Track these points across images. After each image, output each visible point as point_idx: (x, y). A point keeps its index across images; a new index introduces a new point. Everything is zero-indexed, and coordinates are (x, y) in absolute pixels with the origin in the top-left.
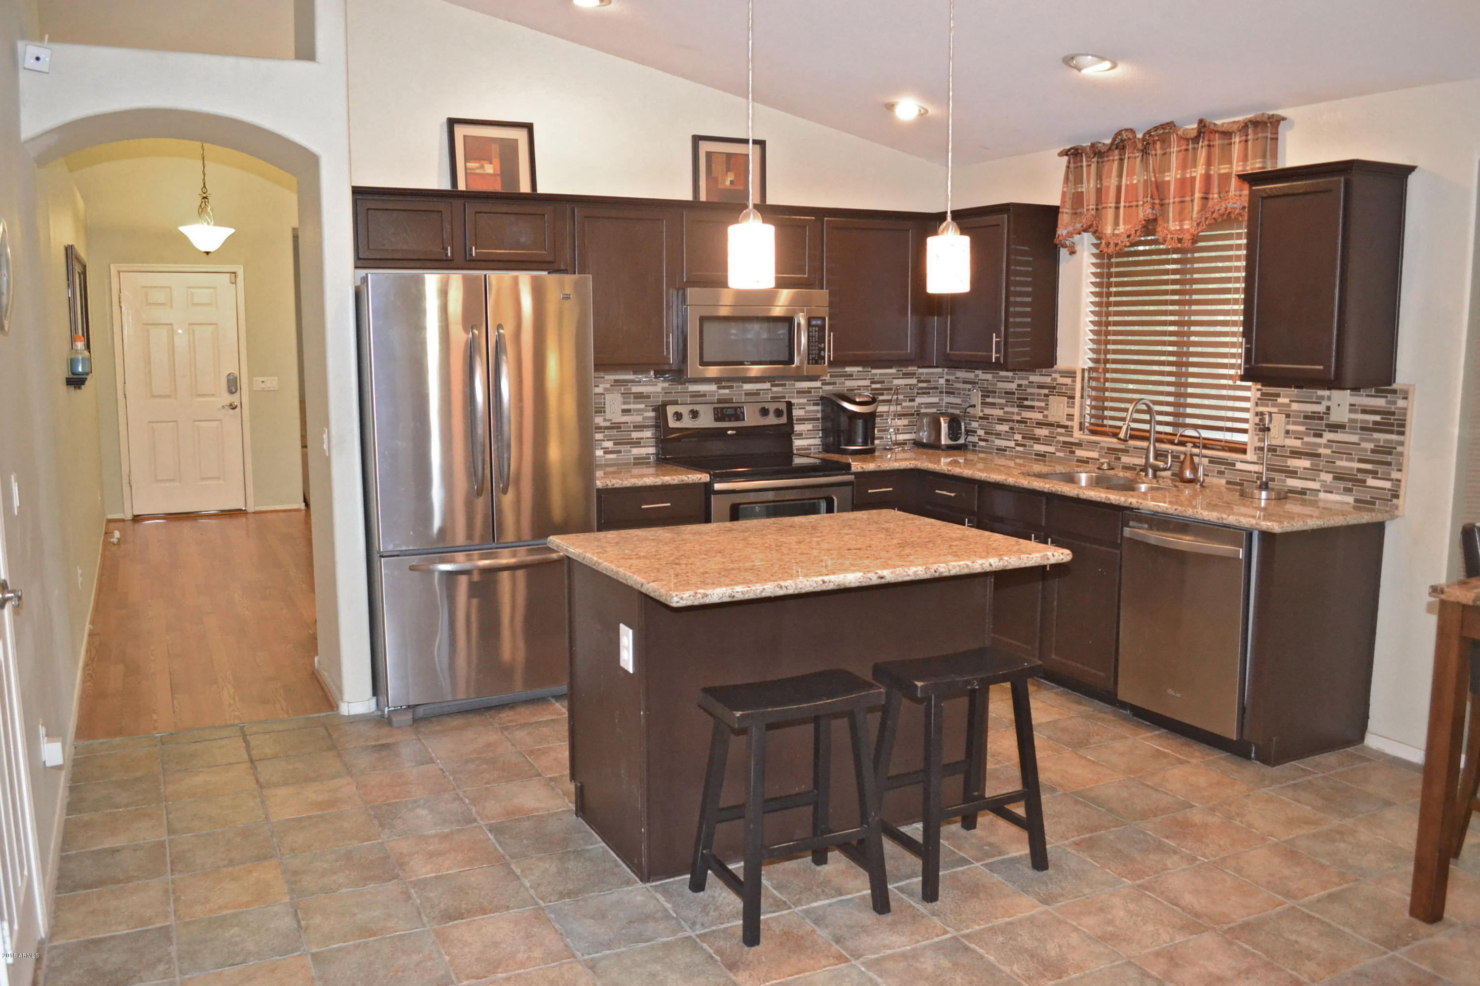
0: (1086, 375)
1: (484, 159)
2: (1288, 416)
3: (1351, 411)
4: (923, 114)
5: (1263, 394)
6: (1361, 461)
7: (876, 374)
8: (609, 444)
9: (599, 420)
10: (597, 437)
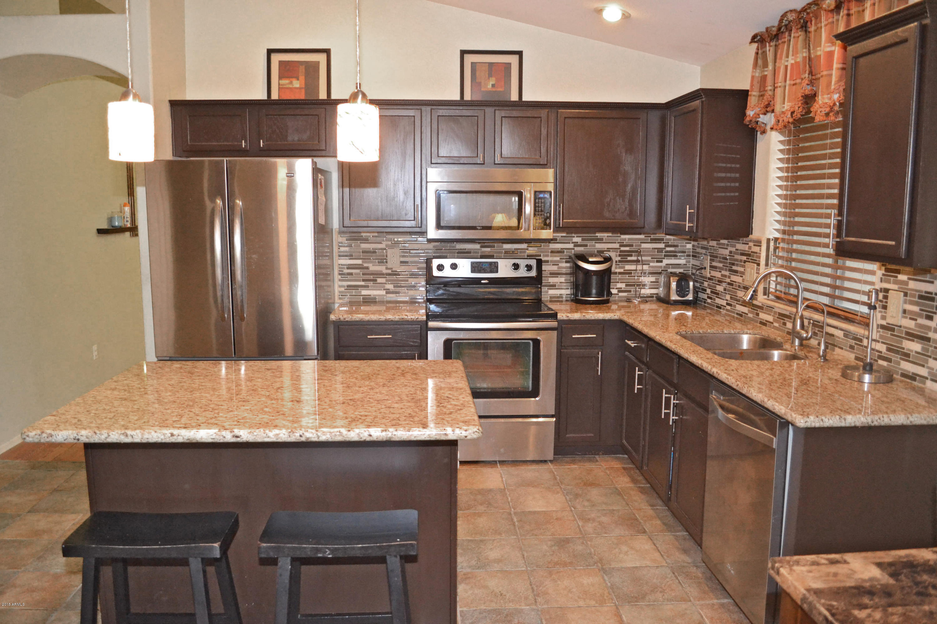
0: (772, 244)
1: (292, 78)
2: (906, 295)
4: (626, 17)
5: (887, 275)
7: (625, 239)
8: (390, 287)
9: (382, 269)
10: (379, 280)
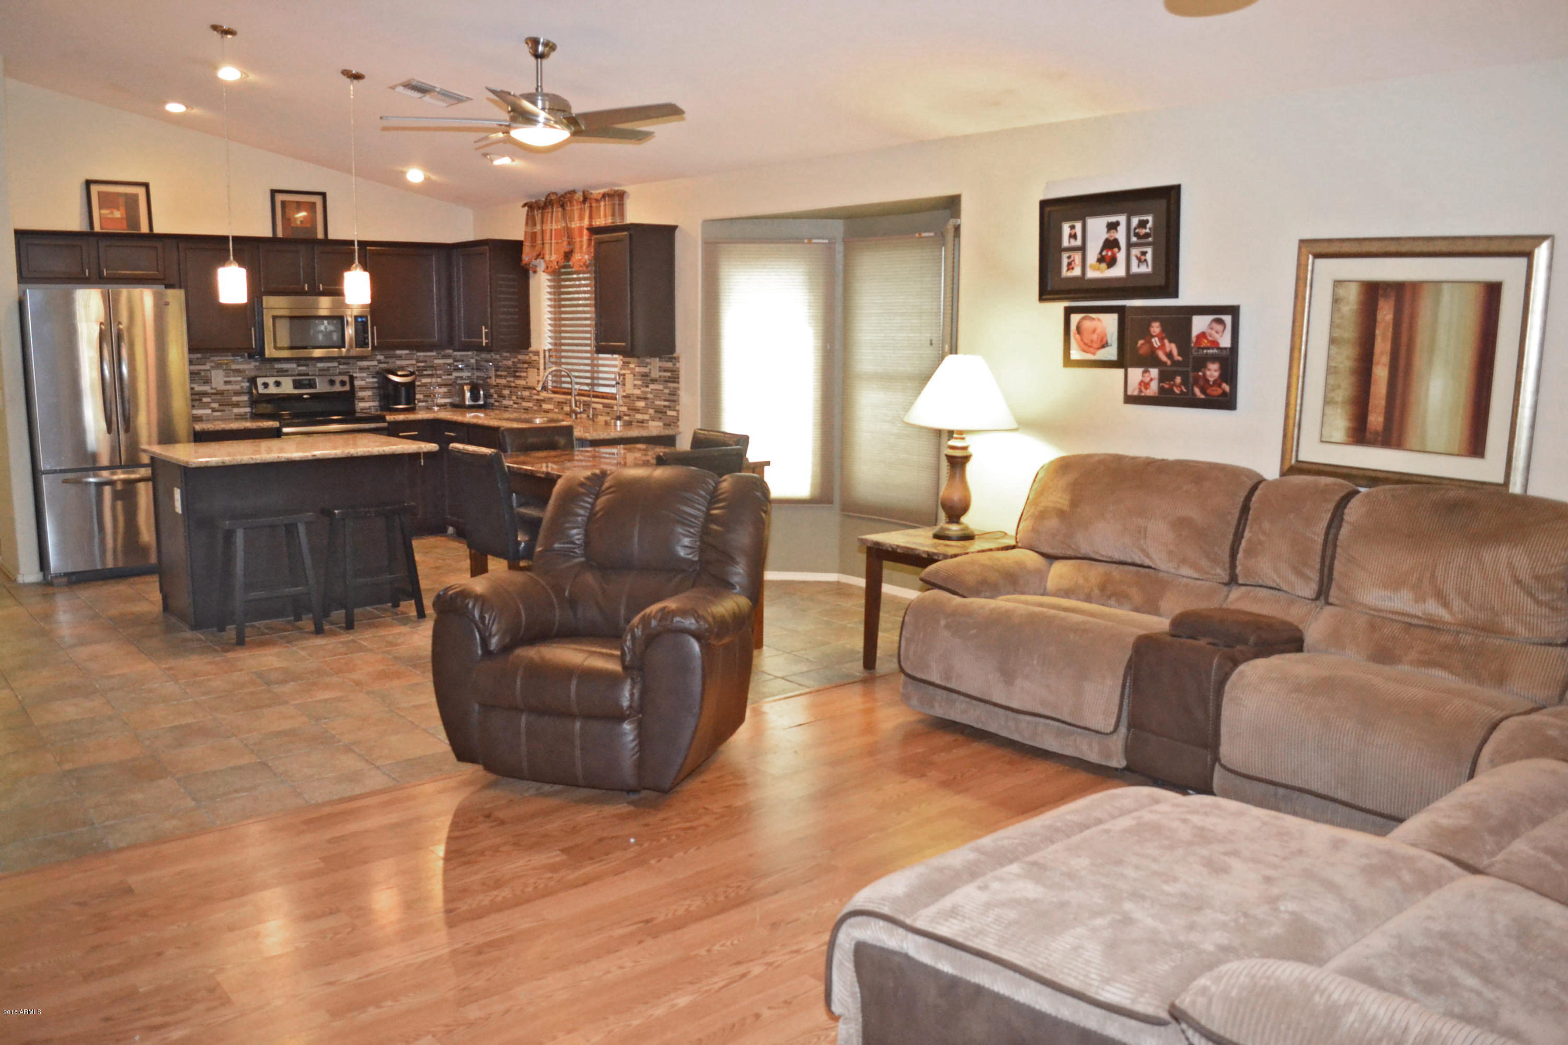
0: (547, 354)
1: (114, 208)
2: (634, 375)
3: (660, 371)
4: (427, 179)
5: (624, 363)
6: (665, 400)
7: (420, 356)
8: (215, 405)
9: (206, 388)
10: (205, 400)
